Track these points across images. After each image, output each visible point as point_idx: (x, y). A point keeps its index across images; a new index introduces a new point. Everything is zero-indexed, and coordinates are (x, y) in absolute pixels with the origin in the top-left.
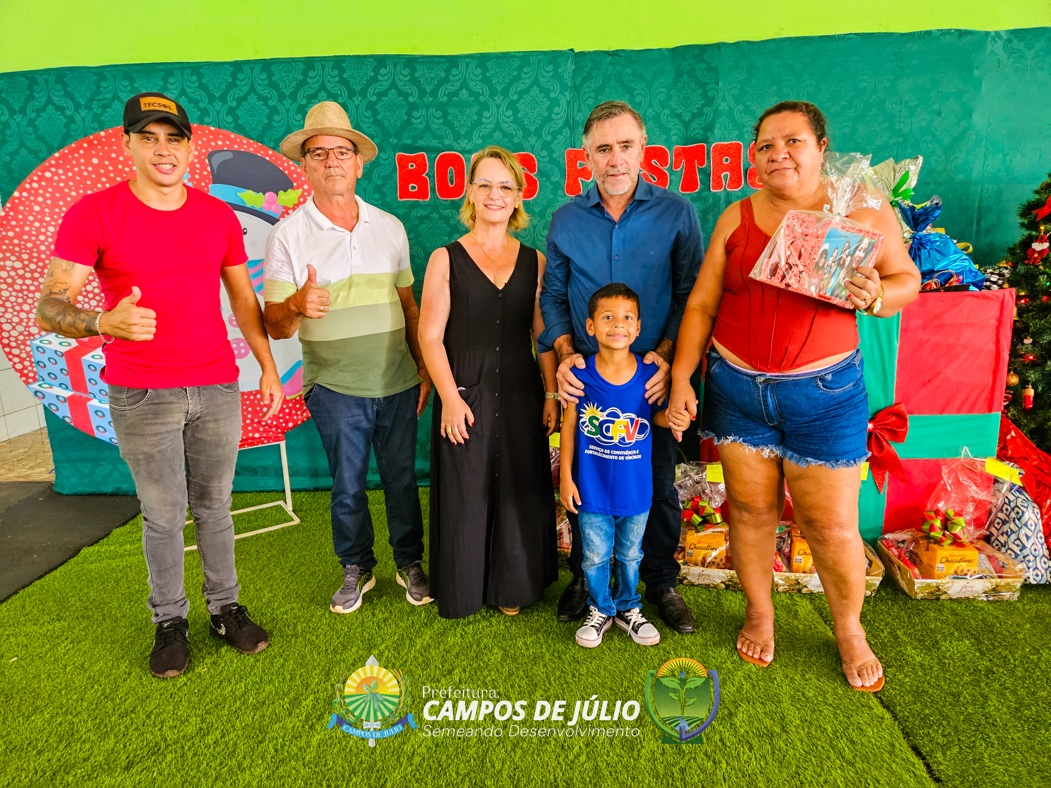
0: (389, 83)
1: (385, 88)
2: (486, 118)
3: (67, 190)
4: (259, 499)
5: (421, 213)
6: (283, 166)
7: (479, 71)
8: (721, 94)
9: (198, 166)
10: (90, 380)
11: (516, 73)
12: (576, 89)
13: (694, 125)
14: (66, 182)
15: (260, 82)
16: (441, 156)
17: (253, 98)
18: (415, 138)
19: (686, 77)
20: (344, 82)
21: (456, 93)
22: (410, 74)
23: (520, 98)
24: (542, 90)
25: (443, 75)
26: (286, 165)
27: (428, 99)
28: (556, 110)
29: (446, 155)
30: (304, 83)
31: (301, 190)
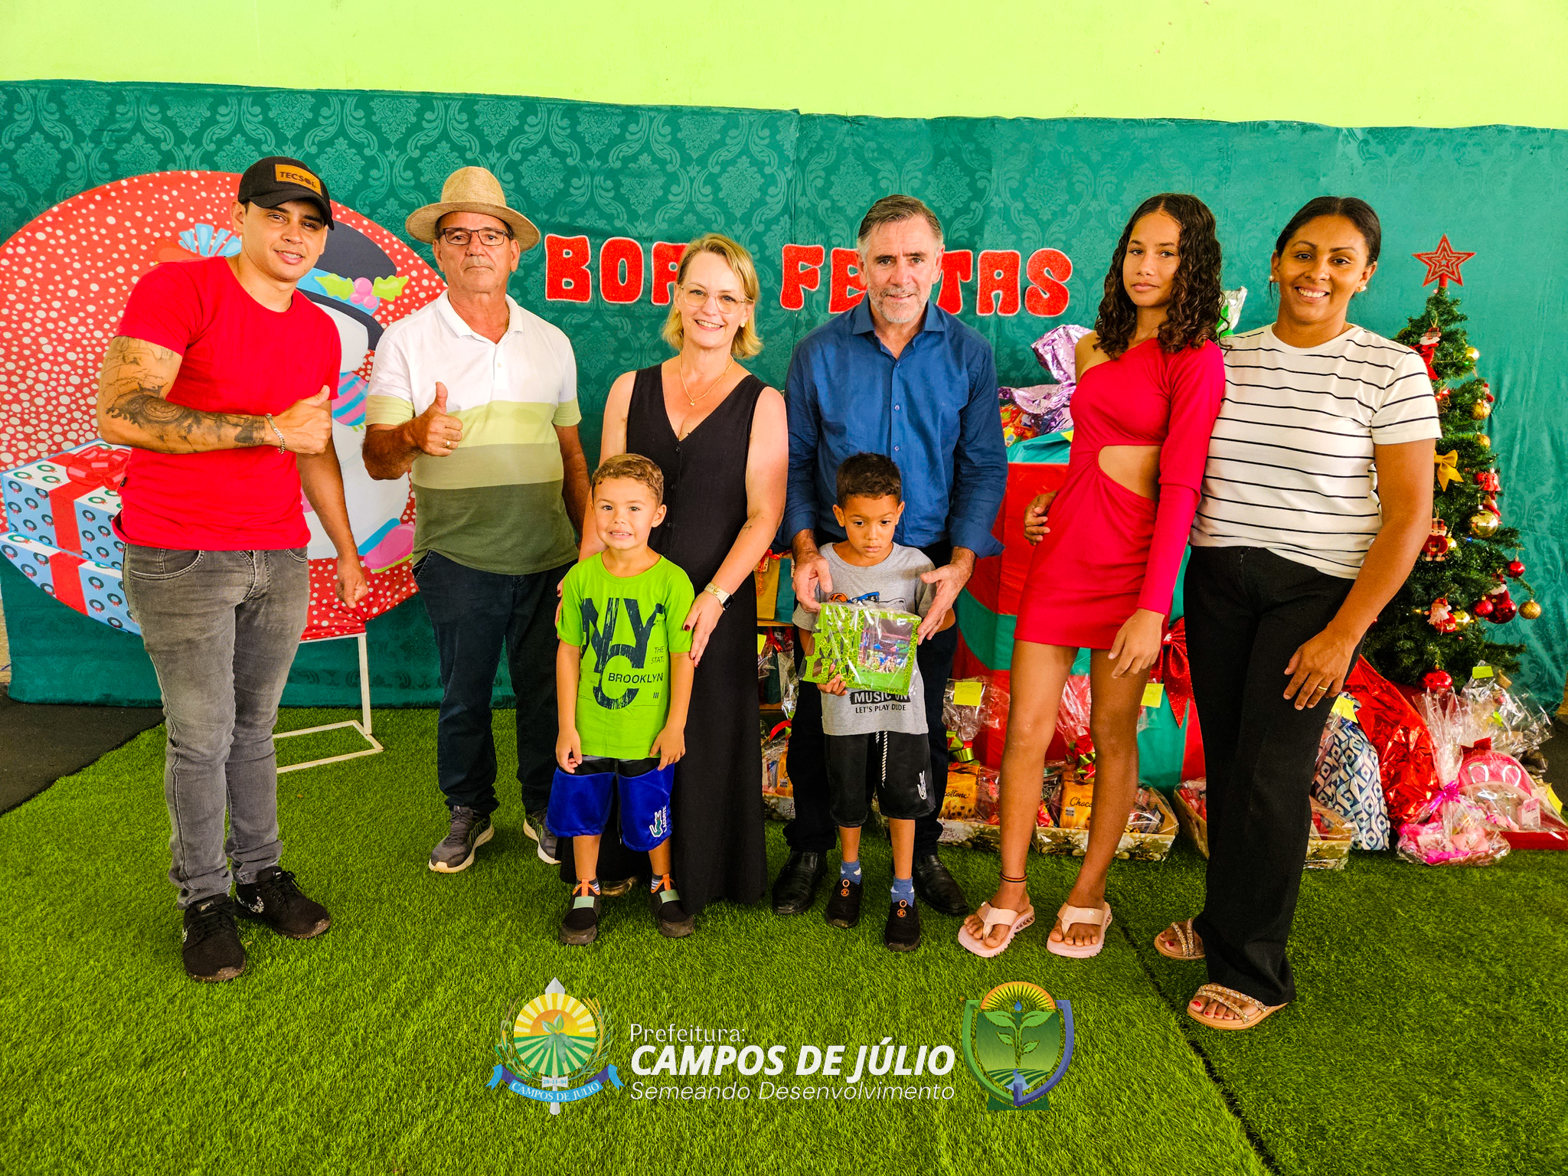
0: (539, 137)
1: (535, 143)
2: (675, 195)
3: (67, 260)
4: (320, 717)
5: (578, 319)
6: (382, 243)
7: (667, 130)
8: (994, 186)
10: (84, 532)
11: (718, 137)
12: (800, 164)
13: (956, 225)
14: (66, 248)
15: (354, 122)
16: (610, 243)
17: (341, 143)
18: (574, 215)
19: (947, 159)
20: (474, 130)
21: (634, 158)
22: (570, 127)
23: (723, 171)
24: (754, 162)
25: (617, 131)
26: (387, 241)
27: (594, 163)
28: (772, 190)
29: (616, 241)
30: (416, 128)
31: (407, 278)
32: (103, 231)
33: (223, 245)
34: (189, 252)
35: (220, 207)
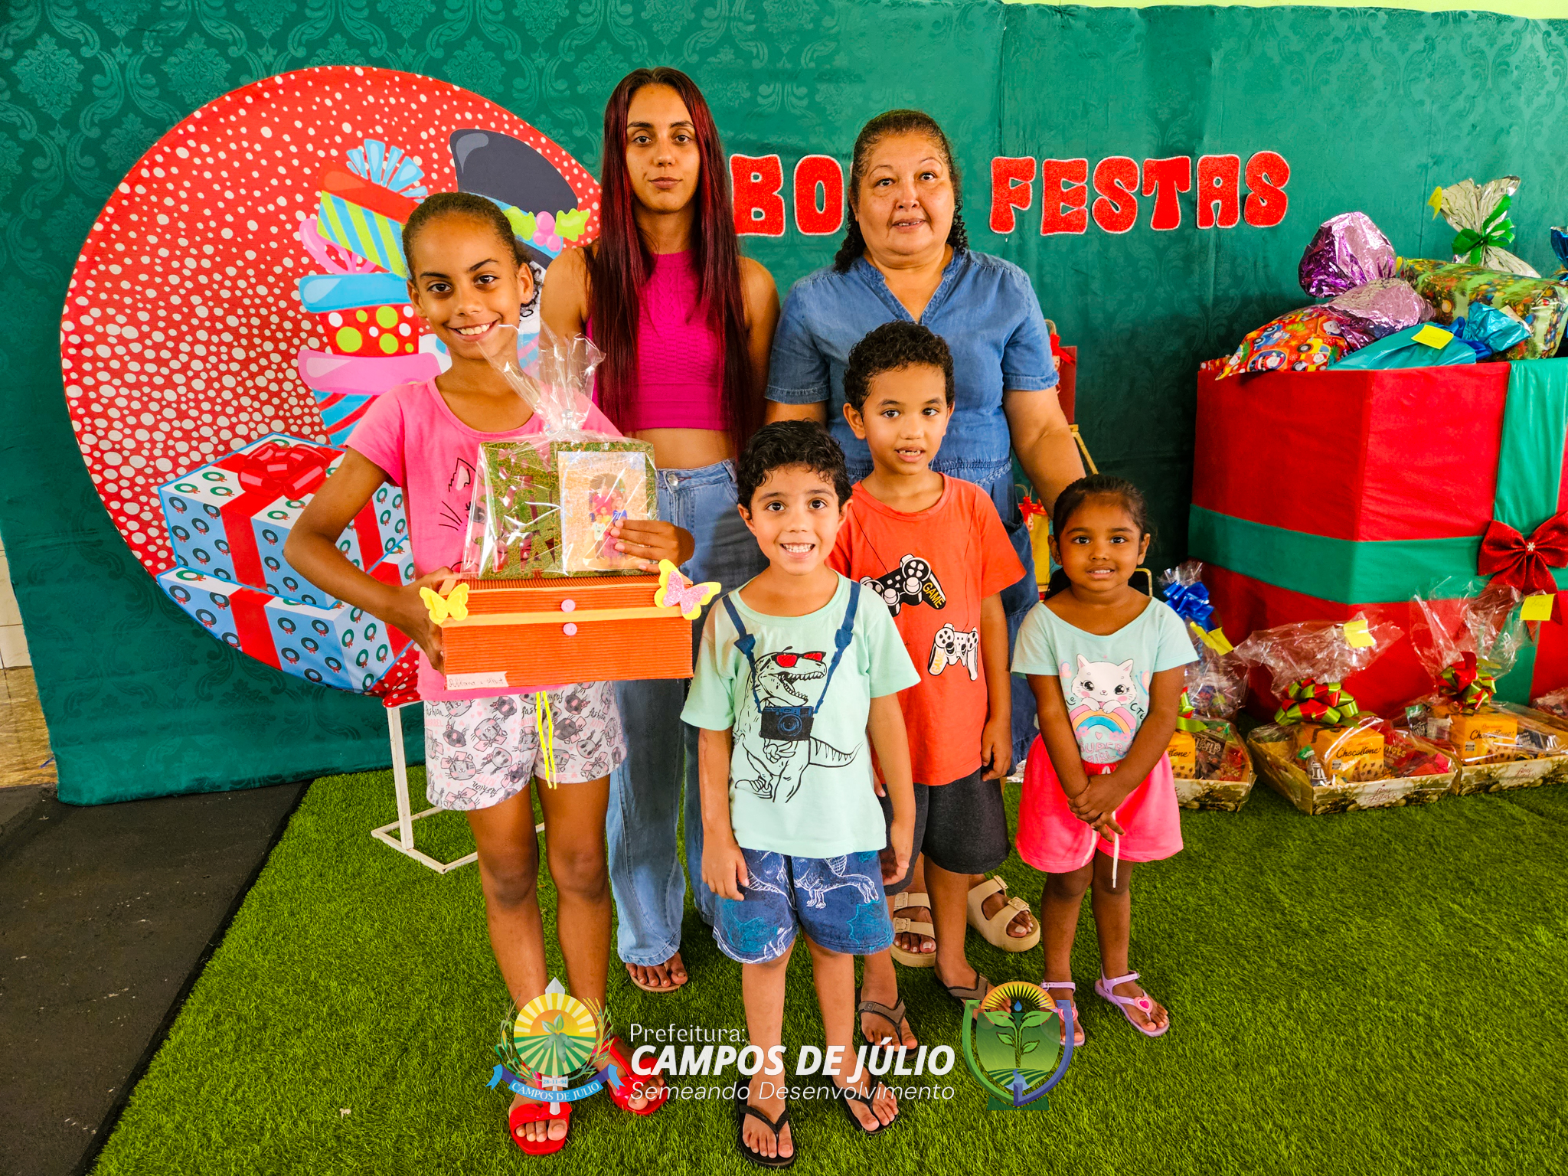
0: (719, 33)
1: (713, 41)
2: (875, 103)
3: (216, 187)
5: (770, 257)
6: (562, 167)
8: (1215, 84)
9: (435, 156)
10: (267, 559)
12: (1008, 63)
13: (1174, 128)
14: (215, 169)
15: (491, 16)
16: (804, 162)
17: (475, 44)
18: (763, 131)
19: (1164, 53)
20: (642, 27)
21: (828, 59)
22: (753, 22)
23: (927, 73)
25: (807, 27)
26: (566, 164)
27: (782, 67)
29: (811, 160)
30: (569, 23)
31: (588, 211)
32: (258, 147)
33: (396, 169)
34: (359, 178)
35: (390, 117)
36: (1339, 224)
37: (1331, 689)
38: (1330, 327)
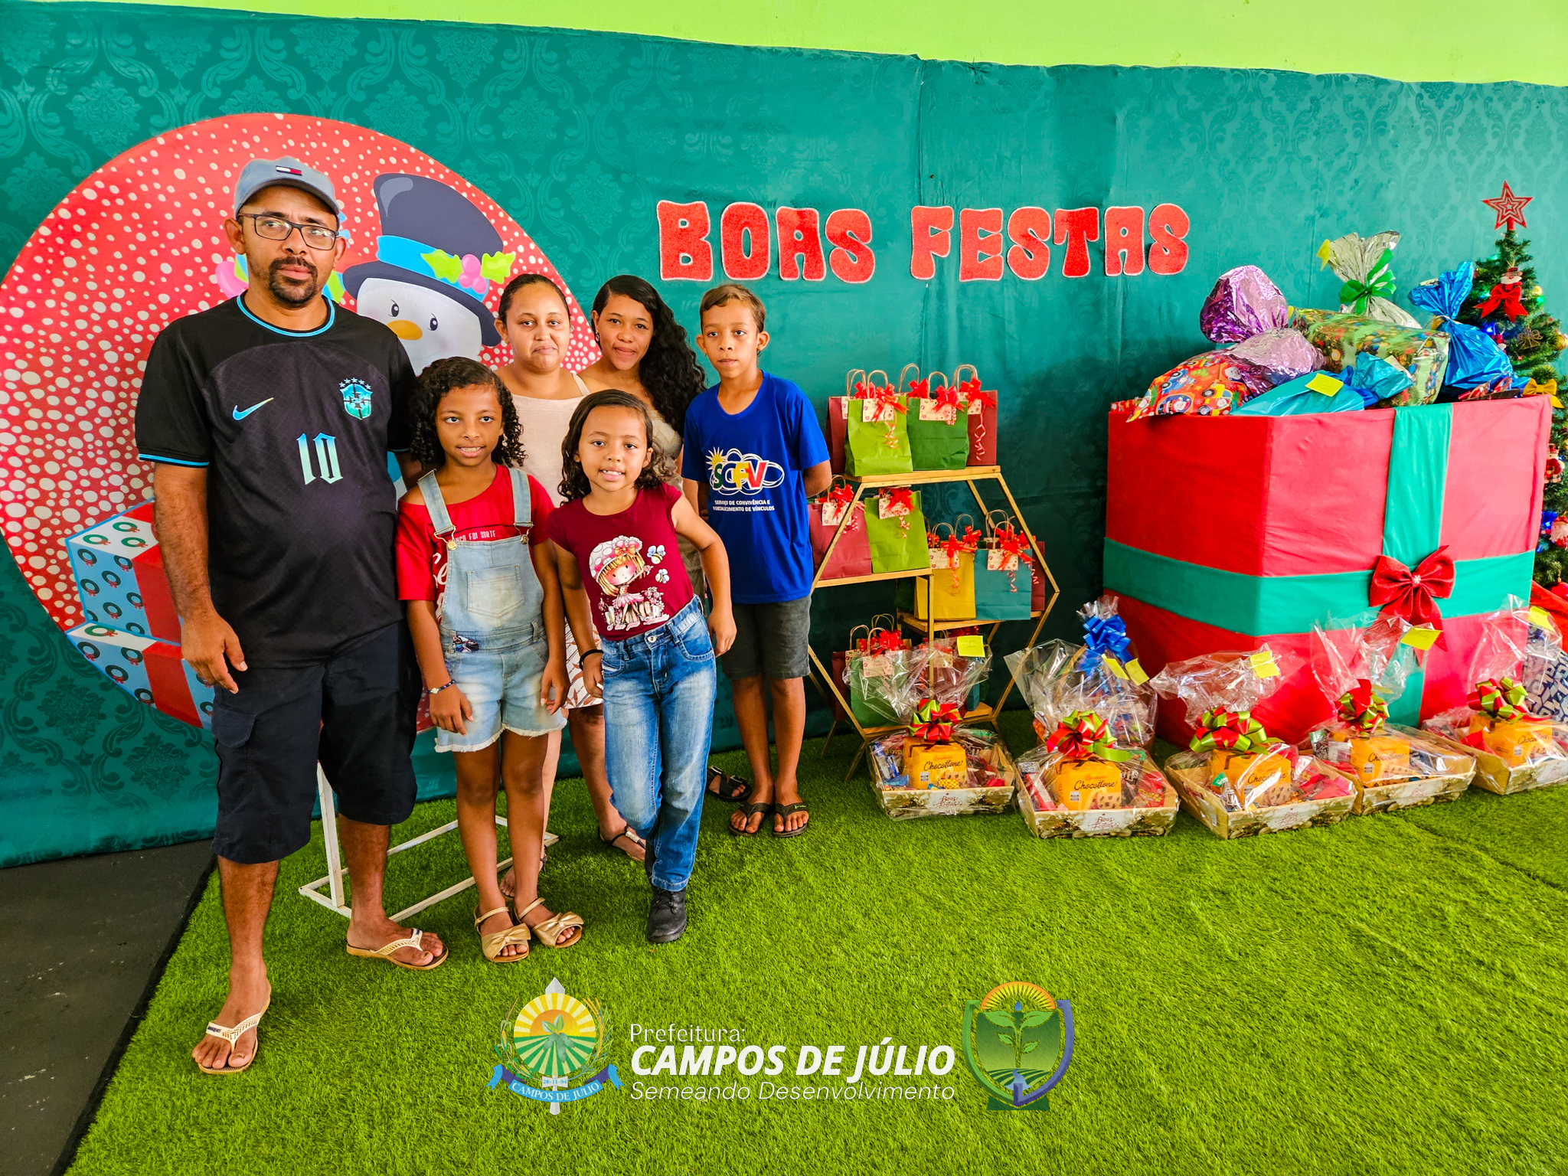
0: (645, 82)
1: (639, 90)
2: (800, 151)
13: (1082, 180)
15: (412, 61)
16: (731, 209)
17: (397, 88)
20: (566, 74)
21: (755, 109)
25: (733, 76)
29: (739, 207)
30: (495, 69)
31: (514, 253)
36: (1235, 276)
37: (1242, 717)
38: (1231, 373)
